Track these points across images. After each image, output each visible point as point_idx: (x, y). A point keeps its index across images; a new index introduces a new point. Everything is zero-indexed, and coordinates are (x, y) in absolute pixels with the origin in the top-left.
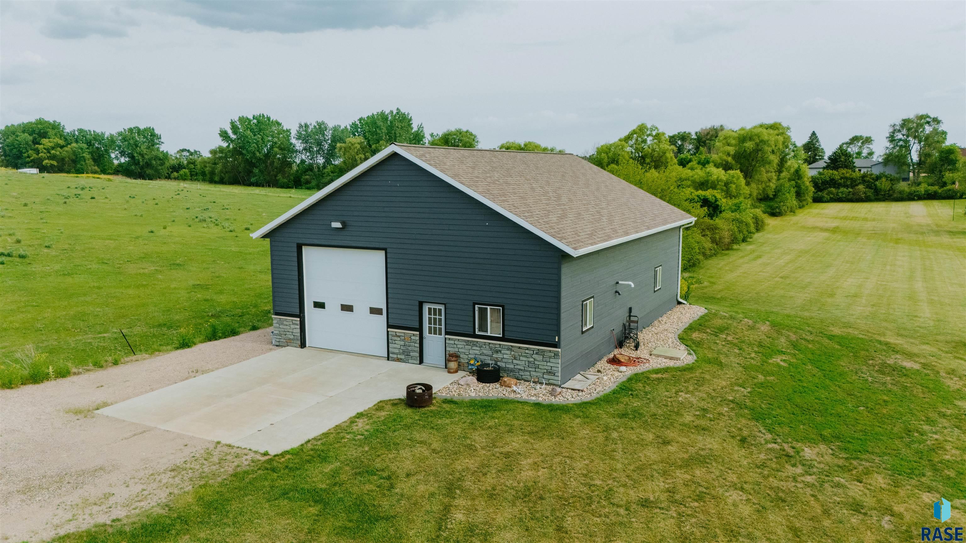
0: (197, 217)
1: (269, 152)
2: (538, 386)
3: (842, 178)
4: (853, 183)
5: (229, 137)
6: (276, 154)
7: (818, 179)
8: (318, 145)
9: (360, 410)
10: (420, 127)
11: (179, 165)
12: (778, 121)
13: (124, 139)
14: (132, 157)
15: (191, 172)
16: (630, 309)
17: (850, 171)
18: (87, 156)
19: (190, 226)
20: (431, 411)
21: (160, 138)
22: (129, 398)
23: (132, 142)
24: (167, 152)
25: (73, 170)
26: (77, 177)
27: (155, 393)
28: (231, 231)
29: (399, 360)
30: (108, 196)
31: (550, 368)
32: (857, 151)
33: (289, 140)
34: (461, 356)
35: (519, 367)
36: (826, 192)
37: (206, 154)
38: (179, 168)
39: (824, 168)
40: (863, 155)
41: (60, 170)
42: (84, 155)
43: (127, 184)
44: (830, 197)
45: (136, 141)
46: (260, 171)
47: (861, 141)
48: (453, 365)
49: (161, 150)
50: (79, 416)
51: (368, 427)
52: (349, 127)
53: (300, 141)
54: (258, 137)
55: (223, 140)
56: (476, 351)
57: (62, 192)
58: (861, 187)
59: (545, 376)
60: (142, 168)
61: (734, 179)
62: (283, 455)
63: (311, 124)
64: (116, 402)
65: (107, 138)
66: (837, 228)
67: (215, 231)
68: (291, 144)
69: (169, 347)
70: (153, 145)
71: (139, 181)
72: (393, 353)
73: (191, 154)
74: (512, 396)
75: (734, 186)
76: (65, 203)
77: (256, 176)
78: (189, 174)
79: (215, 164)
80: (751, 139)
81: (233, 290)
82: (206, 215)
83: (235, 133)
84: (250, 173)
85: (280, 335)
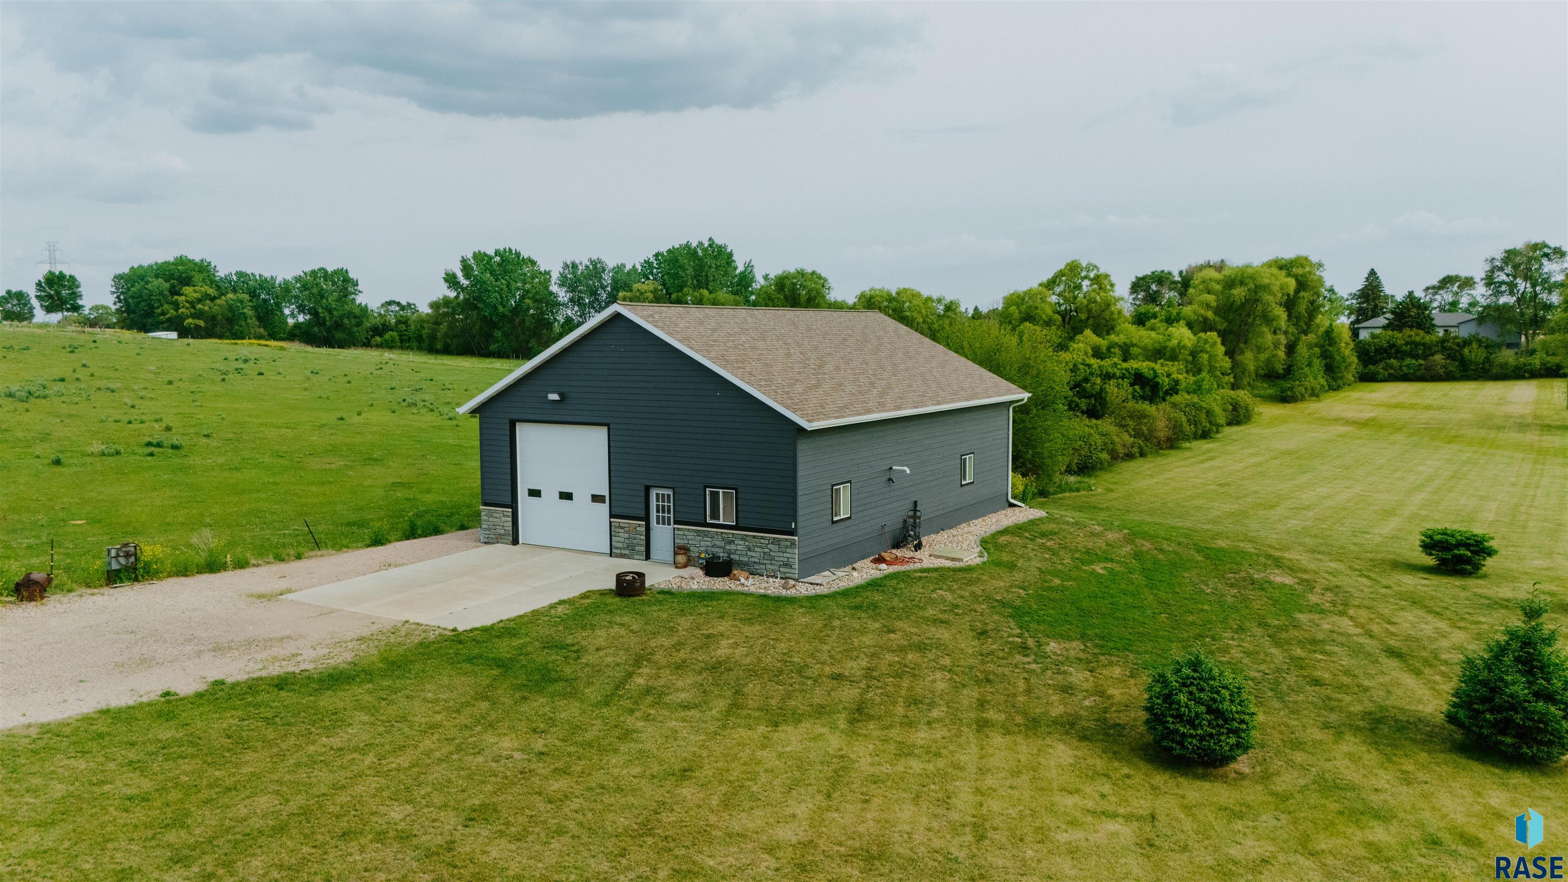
0: (404, 400)
1: (518, 305)
2: (771, 580)
3: (1407, 344)
4: (1428, 351)
5: (459, 283)
6: (529, 309)
7: (1370, 346)
8: (591, 296)
9: (565, 597)
10: (749, 266)
11: (384, 325)
12: (1304, 253)
13: (305, 287)
14: (314, 313)
15: (401, 336)
16: (915, 503)
17: (1422, 333)
18: (249, 312)
19: (394, 412)
20: (643, 600)
21: (357, 285)
22: (314, 586)
23: (315, 291)
24: (366, 306)
25: (228, 334)
26: (235, 344)
27: (342, 583)
28: (450, 419)
29: (622, 556)
30: (281, 371)
31: (786, 560)
32: (1451, 300)
33: (547, 288)
34: (691, 549)
35: (754, 560)
36: (1381, 365)
37: (424, 309)
38: (383, 330)
39: (1384, 328)
40: (1461, 306)
41: (208, 333)
42: (245, 310)
43: (307, 354)
44: (1389, 374)
45: (322, 289)
46: (505, 334)
47: (1458, 284)
48: (681, 559)
49: (358, 302)
50: (262, 600)
51: (567, 612)
52: (639, 268)
53: (565, 289)
54: (502, 284)
55: (449, 288)
56: (708, 542)
57: (217, 366)
58: (1438, 357)
59: (781, 569)
60: (328, 330)
61: (1207, 346)
62: (472, 631)
63: (581, 263)
64: (300, 590)
65: (280, 285)
66: (1374, 419)
67: (429, 419)
68: (551, 293)
69: (359, 544)
70: (346, 296)
71: (324, 350)
72: (617, 548)
73: (403, 308)
74: (740, 588)
75: (1206, 356)
76: (224, 380)
77: (498, 342)
78: (397, 339)
79: (437, 323)
80: (1242, 283)
81: (443, 489)
82: (418, 397)
83: (467, 276)
84: (489, 337)
85: (489, 529)
